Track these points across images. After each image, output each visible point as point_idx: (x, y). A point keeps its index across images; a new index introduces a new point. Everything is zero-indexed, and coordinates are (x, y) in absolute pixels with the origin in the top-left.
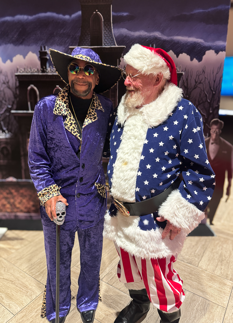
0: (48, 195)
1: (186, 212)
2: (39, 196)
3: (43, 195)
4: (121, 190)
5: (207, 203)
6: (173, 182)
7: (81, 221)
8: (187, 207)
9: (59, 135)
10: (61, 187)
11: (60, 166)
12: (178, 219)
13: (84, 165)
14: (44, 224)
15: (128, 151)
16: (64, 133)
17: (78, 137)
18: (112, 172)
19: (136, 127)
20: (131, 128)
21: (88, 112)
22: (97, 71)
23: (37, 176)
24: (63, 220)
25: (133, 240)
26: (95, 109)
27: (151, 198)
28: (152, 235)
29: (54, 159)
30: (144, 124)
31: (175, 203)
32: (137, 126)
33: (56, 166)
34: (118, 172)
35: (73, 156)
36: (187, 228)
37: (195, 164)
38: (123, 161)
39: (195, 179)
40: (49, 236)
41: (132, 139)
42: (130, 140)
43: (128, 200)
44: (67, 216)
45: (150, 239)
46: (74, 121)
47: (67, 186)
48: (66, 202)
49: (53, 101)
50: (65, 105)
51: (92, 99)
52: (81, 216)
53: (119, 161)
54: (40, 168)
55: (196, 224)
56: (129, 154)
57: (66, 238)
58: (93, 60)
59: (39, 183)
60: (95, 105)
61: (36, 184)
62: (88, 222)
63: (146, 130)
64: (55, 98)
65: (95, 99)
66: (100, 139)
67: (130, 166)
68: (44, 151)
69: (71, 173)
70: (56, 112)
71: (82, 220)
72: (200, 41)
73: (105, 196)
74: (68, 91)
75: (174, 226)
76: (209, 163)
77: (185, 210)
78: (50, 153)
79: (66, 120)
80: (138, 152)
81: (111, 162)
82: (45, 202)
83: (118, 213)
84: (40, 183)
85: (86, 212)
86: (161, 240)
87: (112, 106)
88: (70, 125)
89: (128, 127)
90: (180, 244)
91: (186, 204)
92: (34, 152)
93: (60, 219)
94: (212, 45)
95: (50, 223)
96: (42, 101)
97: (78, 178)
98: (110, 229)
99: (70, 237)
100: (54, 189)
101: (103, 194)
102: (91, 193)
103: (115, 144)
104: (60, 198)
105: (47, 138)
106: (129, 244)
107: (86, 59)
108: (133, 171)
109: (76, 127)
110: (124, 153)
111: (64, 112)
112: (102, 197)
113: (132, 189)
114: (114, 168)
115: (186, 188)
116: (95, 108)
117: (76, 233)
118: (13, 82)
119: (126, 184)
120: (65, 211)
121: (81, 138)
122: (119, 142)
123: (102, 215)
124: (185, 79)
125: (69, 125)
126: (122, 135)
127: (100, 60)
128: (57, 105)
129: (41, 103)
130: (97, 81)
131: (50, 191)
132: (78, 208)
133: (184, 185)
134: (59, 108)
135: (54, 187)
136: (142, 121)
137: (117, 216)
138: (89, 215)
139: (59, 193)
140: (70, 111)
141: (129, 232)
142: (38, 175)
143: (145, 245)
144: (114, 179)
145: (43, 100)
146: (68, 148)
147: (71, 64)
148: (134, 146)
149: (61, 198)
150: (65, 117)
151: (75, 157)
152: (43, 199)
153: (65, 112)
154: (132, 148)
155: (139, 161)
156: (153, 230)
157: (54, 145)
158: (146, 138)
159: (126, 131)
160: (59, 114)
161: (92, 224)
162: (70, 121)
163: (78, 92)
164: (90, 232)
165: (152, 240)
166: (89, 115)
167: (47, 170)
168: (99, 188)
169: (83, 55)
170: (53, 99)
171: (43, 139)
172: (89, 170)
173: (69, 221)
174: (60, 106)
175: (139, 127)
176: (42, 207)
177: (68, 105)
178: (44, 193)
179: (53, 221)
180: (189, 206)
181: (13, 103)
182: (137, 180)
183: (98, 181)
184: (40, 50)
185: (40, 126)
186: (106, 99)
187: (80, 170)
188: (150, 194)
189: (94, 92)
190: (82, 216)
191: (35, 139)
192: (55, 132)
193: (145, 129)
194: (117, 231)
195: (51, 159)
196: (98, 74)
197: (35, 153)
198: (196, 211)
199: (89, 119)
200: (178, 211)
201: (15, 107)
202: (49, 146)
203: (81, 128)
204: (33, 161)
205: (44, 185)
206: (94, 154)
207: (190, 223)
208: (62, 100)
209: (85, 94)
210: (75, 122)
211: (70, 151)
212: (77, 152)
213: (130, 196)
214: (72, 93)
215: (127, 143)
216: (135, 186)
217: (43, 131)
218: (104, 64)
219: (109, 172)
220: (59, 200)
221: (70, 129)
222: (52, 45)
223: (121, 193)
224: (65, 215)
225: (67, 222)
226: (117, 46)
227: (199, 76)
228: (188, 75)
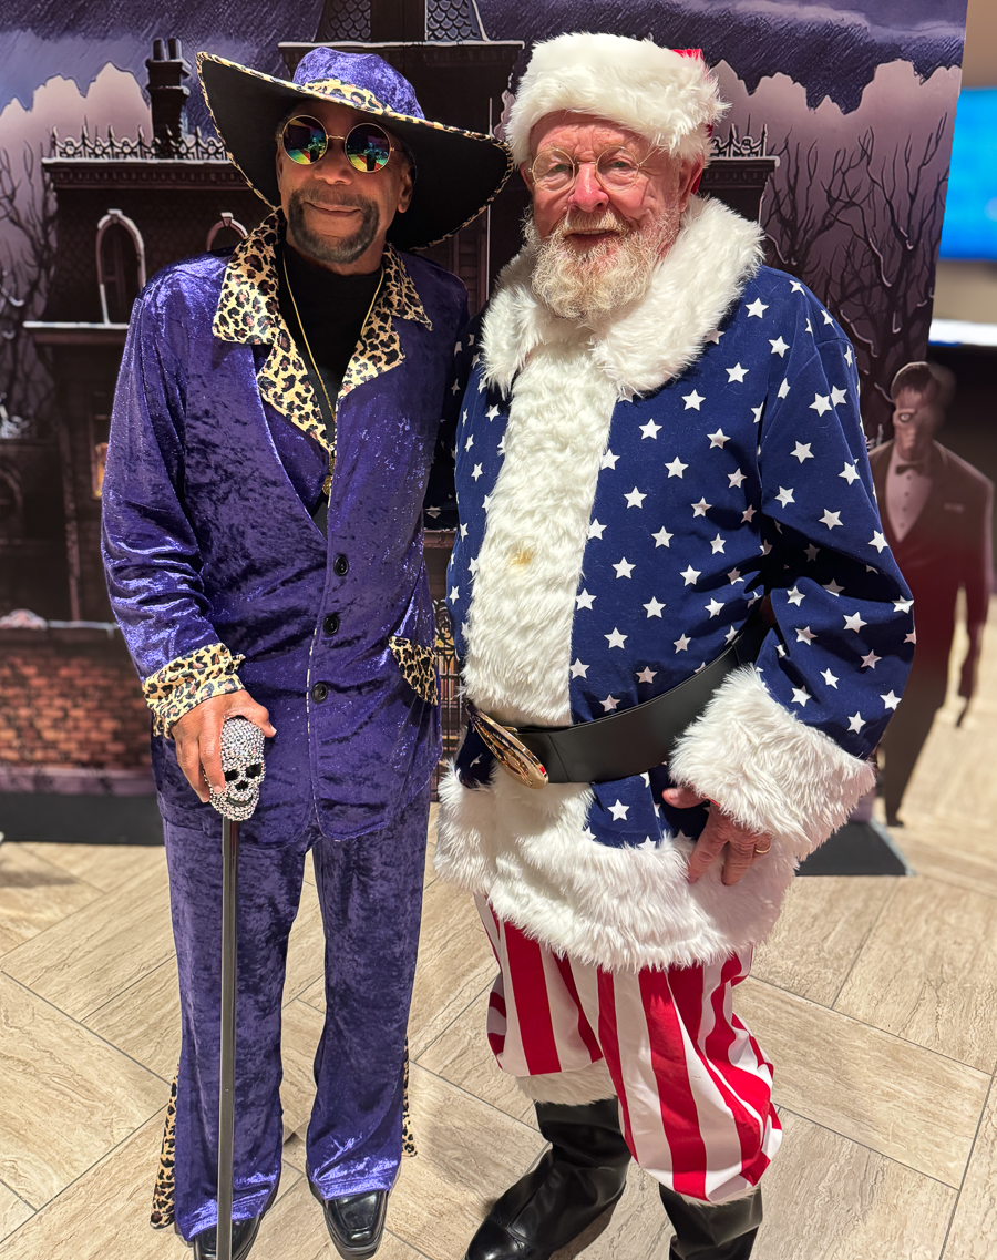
0: (186, 692)
1: (790, 763)
2: (148, 696)
4: (507, 675)
5: (879, 722)
6: (733, 632)
7: (329, 804)
8: (791, 744)
9: (238, 430)
10: (242, 656)
11: (240, 566)
12: (756, 796)
13: (343, 559)
14: (169, 818)
15: (535, 503)
16: (259, 421)
17: (320, 438)
18: (466, 598)
19: (565, 396)
20: (541, 402)
21: (364, 331)
22: (402, 150)
23: (138, 609)
24: (251, 798)
25: (563, 890)
26: (394, 317)
27: (638, 707)
28: (648, 865)
29: (214, 534)
30: (597, 385)
31: (740, 723)
32: (568, 393)
33: (222, 566)
34: (492, 596)
35: (296, 519)
36: (796, 834)
37: (825, 550)
38: (514, 549)
39: (824, 621)
40: (191, 871)
41: (549, 452)
42: (541, 455)
43: (539, 717)
44: (270, 781)
45: (638, 882)
46: (302, 369)
47: (267, 651)
48: (264, 723)
49: (213, 282)
50: (263, 300)
51: (377, 274)
52: (332, 784)
53: (496, 547)
54: (155, 571)
55: (835, 815)
56: (537, 518)
57: (266, 877)
58: (385, 106)
59: (148, 638)
60: (392, 300)
61: (134, 640)
62: (361, 810)
63: (606, 409)
64: (219, 267)
65: (392, 273)
66: (415, 447)
67: (544, 569)
68: (169, 498)
69: (286, 595)
70: (225, 328)
71: (334, 798)
73: (434, 697)
74: (278, 240)
75: (738, 824)
76: (886, 545)
77: (786, 757)
78: (197, 508)
79: (269, 366)
80: (574, 506)
81: (460, 552)
82: (175, 719)
83: (499, 774)
84: (155, 639)
85: (353, 766)
86: (685, 885)
87: (465, 303)
88: (283, 384)
89: (530, 400)
90: (764, 906)
91: (790, 730)
92: (129, 504)
93: (239, 794)
95: (197, 810)
96: (162, 283)
97: (316, 616)
98: (462, 843)
99: (283, 874)
100: (213, 664)
101: (427, 685)
102: (376, 680)
103: (477, 472)
104: (240, 703)
105: (182, 438)
106: (547, 908)
107: (355, 98)
108: (556, 590)
109: (310, 395)
110: (515, 511)
111: (256, 331)
112: (420, 700)
113: (554, 669)
114: (477, 578)
115: (788, 659)
116: (395, 313)
117: (309, 855)
118: (31, 194)
119: (529, 645)
120: (261, 761)
121: (330, 441)
122: (494, 464)
123: (418, 778)
124: (782, 185)
125: (281, 384)
126: (507, 434)
127: (419, 106)
128: (227, 297)
129: (158, 288)
130: (401, 194)
131: (195, 672)
132: (318, 748)
133: (780, 648)
134: (238, 313)
135: (215, 656)
136: (590, 372)
137: (493, 786)
138: (367, 779)
139: (237, 683)
140: (283, 326)
141: (545, 852)
142: (143, 602)
143: (618, 908)
144: (474, 627)
145: (167, 278)
146: (274, 484)
147: (293, 120)
148: (556, 482)
149: (245, 704)
150: (262, 352)
151: (307, 527)
152: (166, 709)
153: (264, 329)
154: (548, 490)
155: (583, 544)
156: (649, 844)
157: (216, 473)
158: (610, 446)
159: (523, 414)
160: (236, 340)
161: (377, 818)
162: (285, 369)
163: (320, 244)
164: (368, 853)
165: (645, 887)
166: (368, 342)
167: (185, 581)
168: (409, 663)
169: (343, 83)
170: (212, 271)
171: (166, 447)
172: (364, 584)
173: (278, 805)
174: (240, 304)
175: (578, 399)
176: (161, 744)
177: (276, 298)
178: (170, 680)
179: (209, 804)
180: (803, 736)
181: (34, 286)
182: (573, 628)
183: (402, 628)
184: (150, 56)
185: (155, 390)
186: (438, 273)
187: (327, 584)
188: (632, 689)
189: (390, 245)
190: (336, 783)
191: (131, 448)
192: (219, 418)
193: (605, 404)
194: (491, 851)
195: (203, 535)
196: (405, 165)
197: (134, 506)
198: (836, 761)
199: (367, 362)
200: (755, 760)
201: (40, 303)
202: (195, 479)
203: (334, 399)
204: (125, 542)
205: (171, 647)
207: (810, 810)
208: (251, 276)
209: (348, 253)
210: (305, 372)
211: (282, 498)
212: (316, 504)
213: (544, 698)
214: (292, 248)
215: (528, 471)
216: (565, 656)
217: (166, 413)
218: (432, 121)
219: (454, 595)
220: (234, 714)
221: (285, 405)
222: (203, 35)
223: (508, 687)
224: (259, 779)
225: (270, 808)
226: (487, 42)
227: (844, 174)
228: (798, 168)
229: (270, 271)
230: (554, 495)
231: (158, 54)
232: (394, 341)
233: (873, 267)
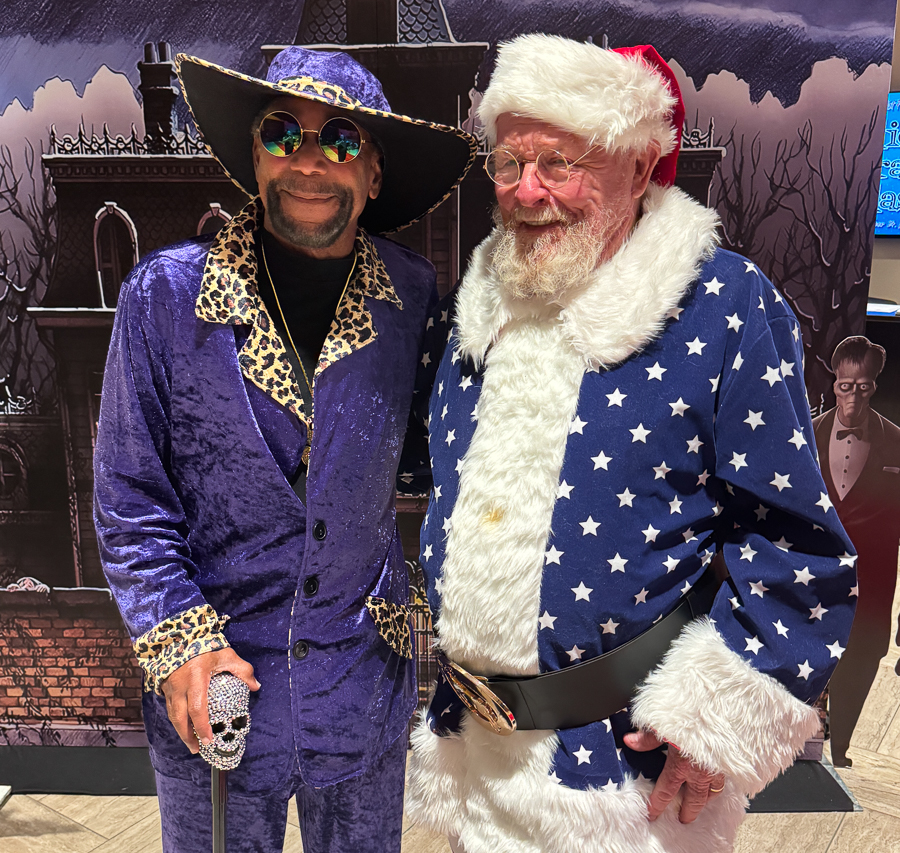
0: (174, 650)
1: (745, 707)
2: (139, 655)
3: (158, 648)
4: (479, 627)
5: (826, 669)
6: (688, 586)
7: (310, 754)
8: (746, 689)
9: (221, 405)
10: (227, 617)
11: (224, 533)
12: (712, 740)
13: (321, 525)
14: (160, 768)
15: (506, 465)
16: (241, 397)
17: (298, 412)
18: (440, 555)
19: (537, 367)
20: (514, 372)
21: (338, 311)
22: (372, 141)
23: (129, 574)
24: (238, 748)
25: (530, 830)
26: (366, 297)
27: (602, 657)
28: (610, 806)
29: (200, 502)
30: (567, 358)
31: (697, 671)
32: (539, 364)
33: (207, 532)
34: (465, 552)
35: (277, 488)
36: (748, 774)
37: (773, 509)
38: (487, 507)
39: (776, 576)
40: (181, 818)
41: (521, 418)
42: (513, 421)
43: (509, 666)
44: (255, 733)
45: (601, 821)
46: (281, 347)
47: (251, 612)
48: (249, 677)
49: (195, 266)
50: (243, 283)
51: (351, 256)
52: (313, 735)
53: (469, 506)
54: (144, 538)
55: (783, 756)
56: (509, 477)
57: (252, 823)
58: (354, 101)
59: (139, 601)
60: (364, 281)
61: (125, 602)
62: (340, 759)
63: (576, 378)
64: (201, 253)
65: (364, 256)
66: (388, 418)
67: (515, 525)
68: (156, 469)
69: (268, 559)
70: (208, 310)
71: (315, 749)
72: (788, 19)
73: (409, 651)
74: (256, 226)
75: (695, 765)
76: (831, 505)
77: (741, 702)
78: (183, 478)
79: (249, 346)
80: (545, 468)
81: (434, 513)
82: (164, 676)
83: (469, 722)
84: (145, 601)
85: (332, 718)
86: (646, 825)
87: (434, 284)
88: (263, 362)
89: (503, 370)
90: (718, 842)
91: (745, 676)
92: (118, 475)
93: (226, 745)
94: (836, 37)
95: (186, 761)
96: (147, 268)
97: (296, 578)
98: (434, 788)
99: (267, 820)
100: (200, 624)
101: (402, 641)
102: (353, 637)
103: (451, 437)
104: (226, 659)
105: (168, 416)
107: (327, 94)
108: (527, 546)
109: (288, 372)
110: (488, 472)
111: (237, 312)
112: (395, 655)
113: (524, 620)
114: (450, 535)
115: (743, 610)
116: (367, 293)
117: (293, 801)
118: (32, 188)
119: (500, 598)
120: (246, 713)
121: (308, 414)
122: (467, 429)
123: (394, 728)
124: (728, 174)
125: (261, 362)
126: (480, 402)
127: (385, 100)
128: (209, 280)
129: (144, 273)
130: (371, 182)
131: (183, 632)
132: (299, 703)
133: (734, 601)
134: (219, 295)
135: (202, 617)
136: (560, 345)
137: (463, 733)
138: (345, 730)
139: (222, 641)
140: (262, 307)
141: (513, 796)
142: (133, 568)
143: (583, 846)
144: (448, 582)
145: (152, 263)
146: (256, 455)
147: (268, 116)
148: (527, 445)
149: (231, 661)
150: (243, 332)
152: (156, 667)
153: (244, 311)
154: (519, 452)
155: (552, 503)
156: (611, 785)
157: (201, 445)
158: (578, 413)
159: (496, 383)
160: (218, 321)
161: (355, 766)
162: (265, 348)
163: (298, 229)
164: (348, 798)
165: (608, 826)
166: (342, 321)
167: (172, 547)
168: (385, 621)
169: (315, 80)
170: (195, 256)
171: (153, 422)
172: (341, 547)
173: (262, 756)
174: (221, 287)
175: (549, 369)
176: (152, 699)
177: (255, 282)
178: (159, 640)
179: (198, 755)
180: (757, 682)
181: (36, 273)
182: (543, 581)
183: (377, 589)
184: (142, 58)
185: (142, 368)
186: (408, 255)
187: (307, 548)
188: (597, 639)
189: (362, 230)
190: (316, 734)
191: (119, 423)
192: (203, 394)
193: (574, 374)
194: (462, 794)
195: (189, 503)
196: (375, 154)
197: (124, 477)
198: (786, 705)
199: (342, 340)
200: (712, 705)
201: (42, 289)
202: (181, 451)
203: (311, 374)
204: (116, 511)
205: (160, 608)
206: (362, 479)
207: (762, 752)
208: (231, 260)
209: (325, 238)
210: (283, 350)
212: (295, 474)
213: (515, 648)
214: (271, 234)
215: (501, 435)
216: (535, 608)
217: (153, 390)
219: (428, 553)
220: (221, 670)
221: (265, 382)
222: (189, 40)
223: (480, 638)
224: (245, 730)
225: (255, 759)
226: (455, 43)
227: (785, 163)
228: (743, 158)
229: (250, 255)
230: (525, 457)
231: (149, 57)
232: (367, 320)
233: (813, 248)
